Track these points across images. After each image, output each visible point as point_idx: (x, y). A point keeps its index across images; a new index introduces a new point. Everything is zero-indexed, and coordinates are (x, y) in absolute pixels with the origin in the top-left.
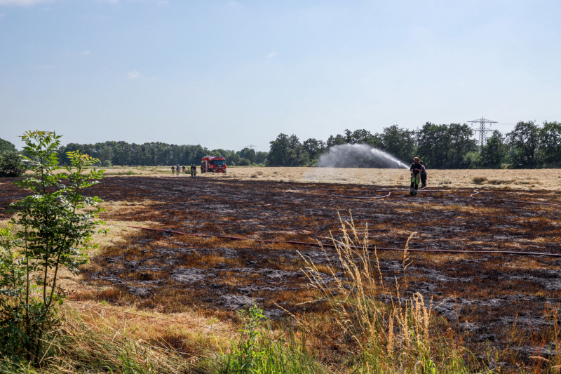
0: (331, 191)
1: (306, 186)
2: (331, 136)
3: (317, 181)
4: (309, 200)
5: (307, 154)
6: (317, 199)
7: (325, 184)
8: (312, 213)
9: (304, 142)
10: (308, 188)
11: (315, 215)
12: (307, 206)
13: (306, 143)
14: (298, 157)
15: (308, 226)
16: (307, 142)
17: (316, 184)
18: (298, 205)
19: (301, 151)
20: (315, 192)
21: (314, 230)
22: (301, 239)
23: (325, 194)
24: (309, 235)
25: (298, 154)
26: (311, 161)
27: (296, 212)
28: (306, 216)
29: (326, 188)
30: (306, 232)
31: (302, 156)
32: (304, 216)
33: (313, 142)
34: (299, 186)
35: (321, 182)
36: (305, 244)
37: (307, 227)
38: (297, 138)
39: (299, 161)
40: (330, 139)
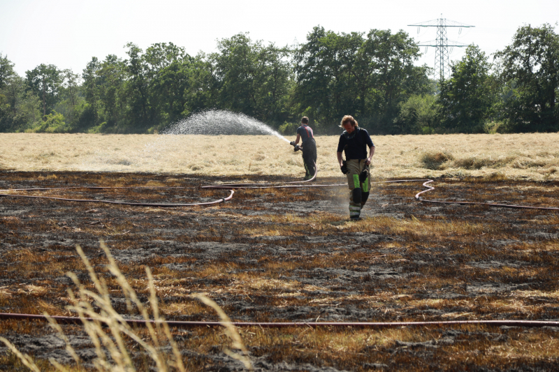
0: (94, 191)
1: (32, 180)
2: (95, 59)
3: (59, 167)
4: (40, 212)
5: (35, 101)
6: (59, 210)
7: (78, 173)
8: (47, 243)
9: (28, 73)
10: (37, 183)
11: (54, 247)
12: (35, 226)
13: (31, 75)
14: (13, 109)
15: (37, 275)
16: (35, 72)
17: (58, 173)
18: (13, 225)
19: (19, 96)
20: (55, 194)
21: (53, 284)
22: (22, 306)
23: (79, 197)
24: (41, 296)
25: (13, 102)
26: (45, 119)
27: (8, 241)
28: (34, 251)
29: (84, 182)
30: (33, 289)
31: (22, 107)
32: (28, 251)
33: (51, 73)
34: (15, 180)
35: (70, 168)
36: (30, 319)
37: (34, 278)
38: (10, 64)
39: (14, 118)
40: (91, 66)
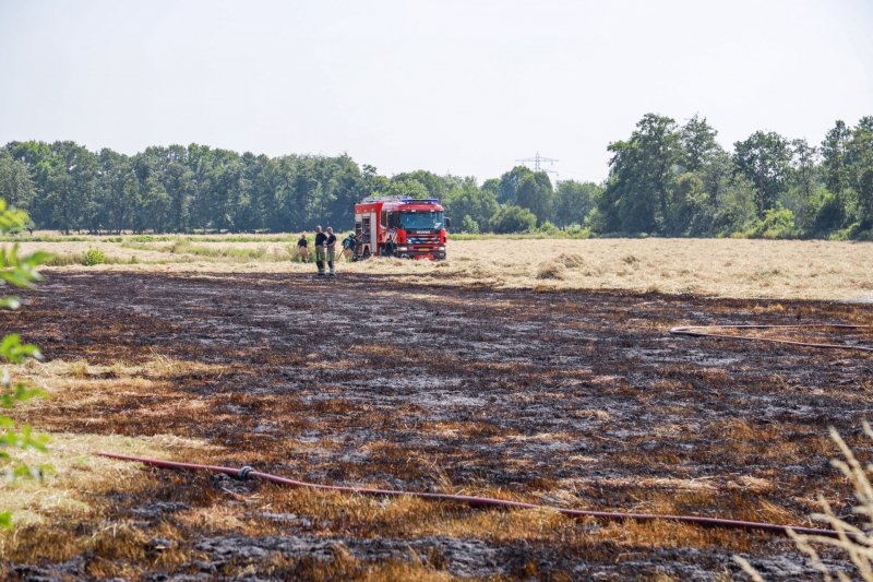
0: (843, 331)
1: (744, 312)
2: (840, 124)
3: (787, 294)
4: (758, 362)
5: (746, 186)
6: (789, 360)
7: (817, 303)
8: (771, 411)
9: (738, 145)
10: (753, 318)
11: (782, 418)
12: (750, 384)
13: (743, 147)
14: (713, 202)
15: (757, 461)
16: (749, 145)
17: (785, 302)
18: (718, 382)
19: (724, 181)
20: (781, 335)
21: (782, 475)
22: (735, 508)
23: (819, 340)
24: (765, 494)
25: (714, 191)
26: (762, 216)
27: (710, 405)
28: (750, 424)
29: (826, 317)
30: (752, 482)
31: (728, 198)
32: (742, 422)
33: (770, 145)
34: (718, 311)
35: (803, 296)
36: (749, 529)
37: (753, 464)
38: (710, 132)
39: (715, 216)
40: (834, 135)
